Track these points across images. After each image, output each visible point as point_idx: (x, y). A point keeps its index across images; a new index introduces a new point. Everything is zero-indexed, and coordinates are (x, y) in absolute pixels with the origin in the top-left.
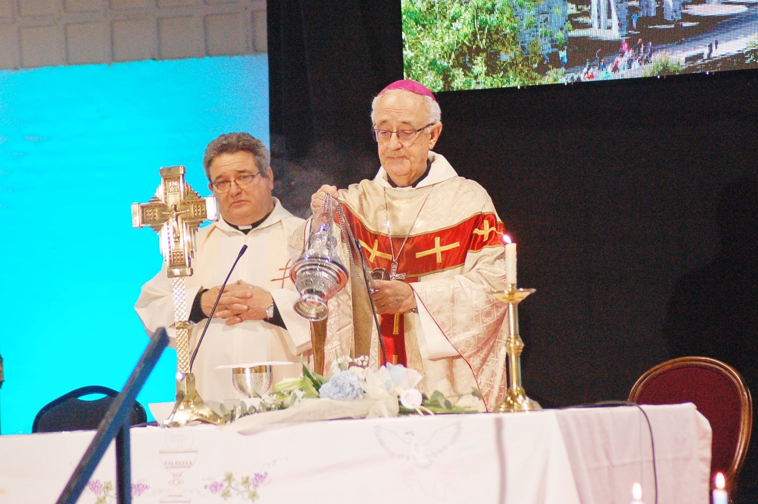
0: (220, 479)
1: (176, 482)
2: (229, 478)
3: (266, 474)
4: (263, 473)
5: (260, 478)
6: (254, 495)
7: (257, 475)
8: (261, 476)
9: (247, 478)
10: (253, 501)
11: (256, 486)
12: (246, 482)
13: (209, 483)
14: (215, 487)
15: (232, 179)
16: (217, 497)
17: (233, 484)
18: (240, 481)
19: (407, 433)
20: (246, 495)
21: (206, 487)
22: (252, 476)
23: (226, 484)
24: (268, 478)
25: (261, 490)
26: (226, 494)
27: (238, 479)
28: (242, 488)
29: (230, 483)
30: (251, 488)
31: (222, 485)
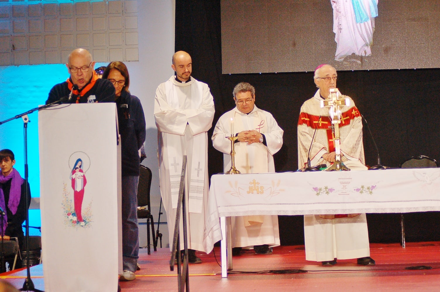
0: (360, 187)
1: (344, 188)
2: (363, 187)
3: (376, 186)
4: (375, 186)
5: (373, 187)
6: (371, 193)
7: (372, 186)
8: (374, 187)
9: (369, 187)
10: (371, 195)
11: (372, 190)
12: (368, 188)
13: (356, 189)
14: (358, 190)
15: (244, 101)
16: (359, 193)
17: (364, 189)
18: (366, 188)
19: (424, 174)
20: (369, 192)
21: (355, 190)
22: (371, 187)
23: (361, 189)
24: (376, 187)
25: (373, 191)
26: (361, 192)
27: (366, 187)
28: (367, 190)
29: (363, 189)
30: (370, 190)
31: (360, 189)
